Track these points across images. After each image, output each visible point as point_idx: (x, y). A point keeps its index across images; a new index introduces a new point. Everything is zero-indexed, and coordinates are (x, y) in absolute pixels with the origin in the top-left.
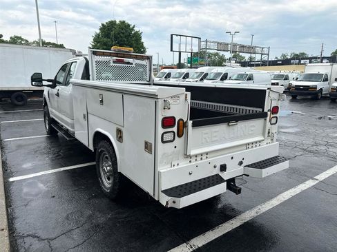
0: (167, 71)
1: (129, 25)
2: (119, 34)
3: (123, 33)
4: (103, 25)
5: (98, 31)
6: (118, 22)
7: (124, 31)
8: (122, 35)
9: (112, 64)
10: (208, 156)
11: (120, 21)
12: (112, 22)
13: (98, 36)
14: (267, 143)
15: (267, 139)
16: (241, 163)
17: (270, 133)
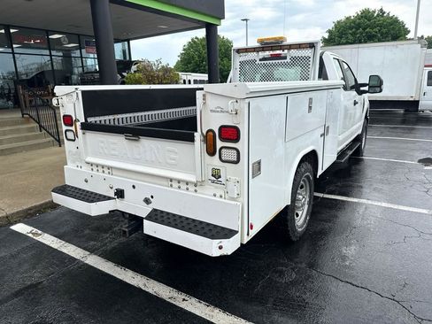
9: (258, 62)
10: (110, 171)
14: (215, 195)
15: (216, 188)
16: (147, 201)
17: (220, 177)
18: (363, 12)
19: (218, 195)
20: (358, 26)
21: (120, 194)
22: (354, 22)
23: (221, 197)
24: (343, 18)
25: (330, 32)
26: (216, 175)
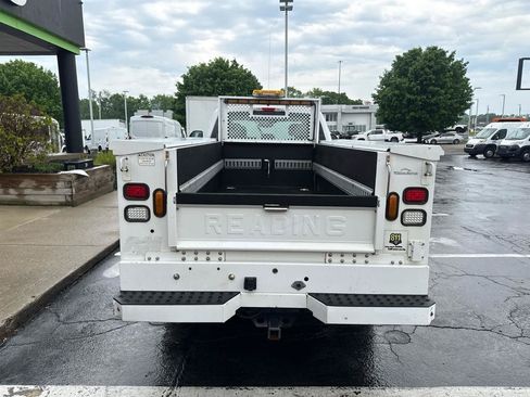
0: (498, 126)
1: (444, 53)
2: (422, 69)
3: (430, 67)
4: (398, 57)
5: (390, 68)
6: (424, 50)
7: (432, 63)
8: (427, 70)
10: (222, 256)
11: (428, 49)
12: (414, 51)
13: (388, 75)
14: (392, 263)
15: (394, 254)
16: (298, 286)
17: (400, 242)
18: (217, 61)
19: (397, 262)
20: (215, 76)
21: (250, 284)
22: (210, 69)
23: (400, 263)
24: (198, 65)
25: (185, 77)
26: (396, 240)
